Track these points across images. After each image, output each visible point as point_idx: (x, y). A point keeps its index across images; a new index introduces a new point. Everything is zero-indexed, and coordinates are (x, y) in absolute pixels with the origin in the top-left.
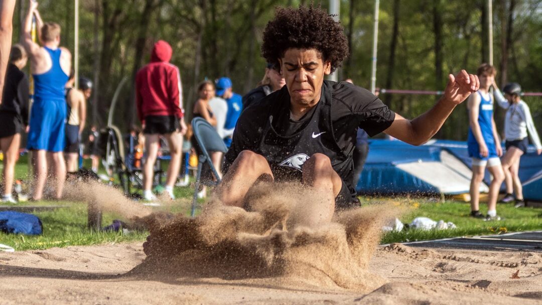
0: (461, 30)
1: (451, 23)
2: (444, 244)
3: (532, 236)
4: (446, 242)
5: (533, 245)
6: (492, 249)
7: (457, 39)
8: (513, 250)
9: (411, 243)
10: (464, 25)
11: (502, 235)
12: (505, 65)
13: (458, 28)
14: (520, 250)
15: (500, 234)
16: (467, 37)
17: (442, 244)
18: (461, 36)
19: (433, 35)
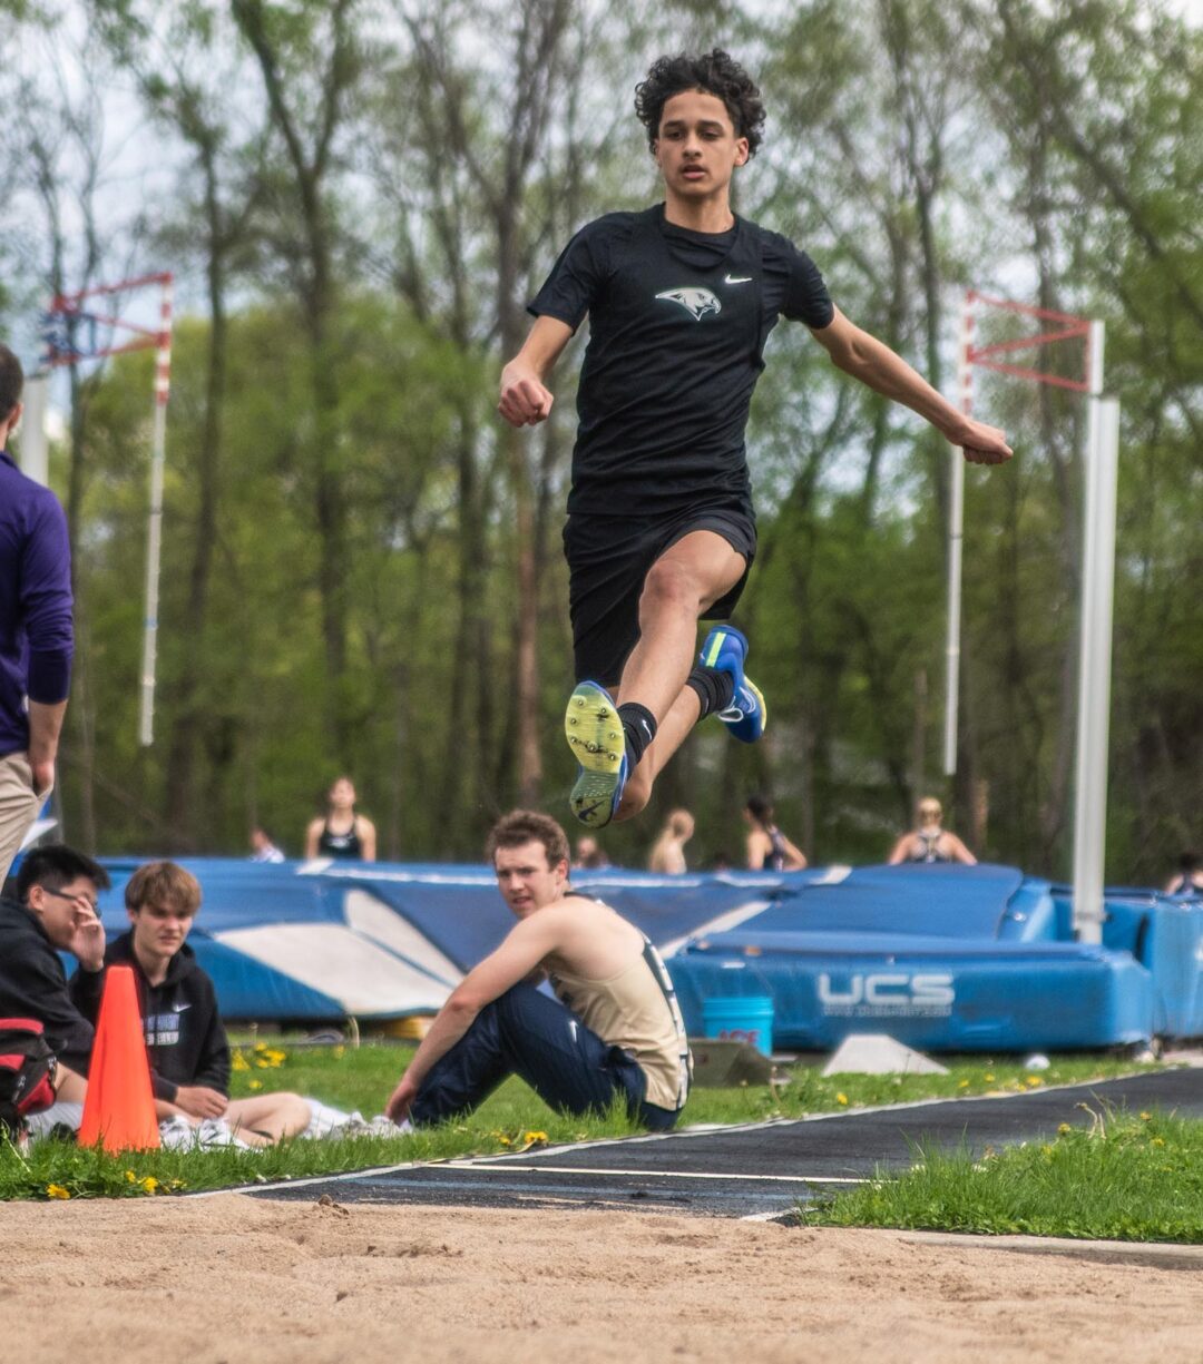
0: (400, 527)
1: (370, 502)
2: (368, 1187)
3: (620, 1156)
4: (373, 1182)
5: (626, 1188)
6: (509, 1201)
7: (388, 551)
8: (567, 1204)
9: (272, 1187)
10: (409, 510)
11: (532, 1155)
12: (531, 626)
13: (392, 518)
14: (591, 1203)
15: (528, 1151)
16: (418, 546)
17: (360, 1186)
18: (399, 542)
19: (317, 540)
